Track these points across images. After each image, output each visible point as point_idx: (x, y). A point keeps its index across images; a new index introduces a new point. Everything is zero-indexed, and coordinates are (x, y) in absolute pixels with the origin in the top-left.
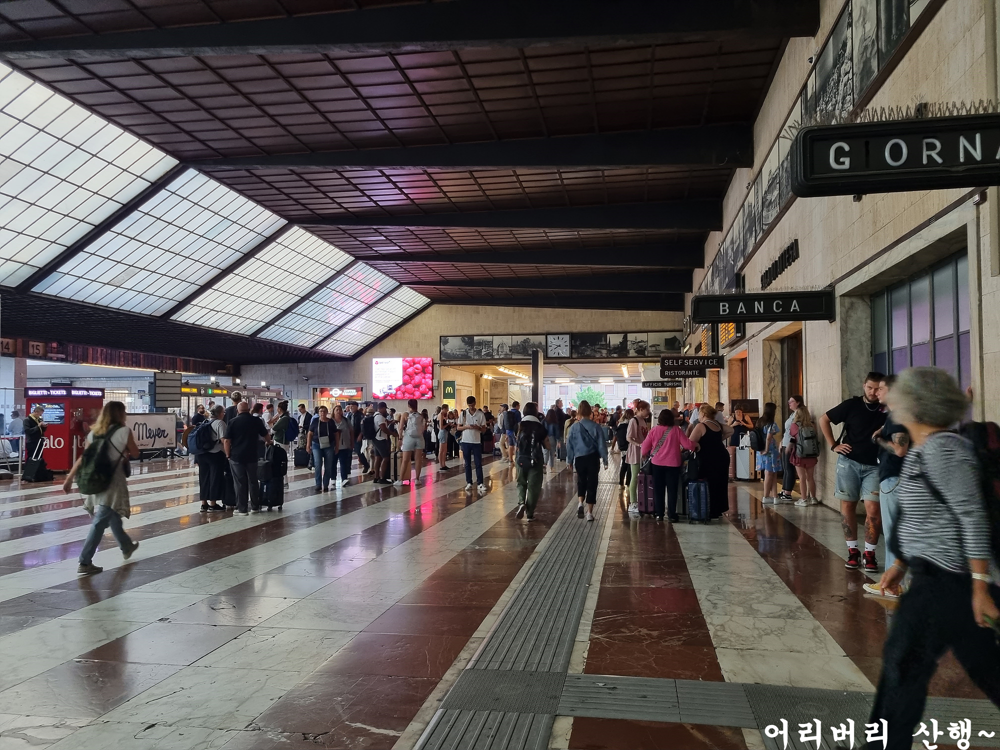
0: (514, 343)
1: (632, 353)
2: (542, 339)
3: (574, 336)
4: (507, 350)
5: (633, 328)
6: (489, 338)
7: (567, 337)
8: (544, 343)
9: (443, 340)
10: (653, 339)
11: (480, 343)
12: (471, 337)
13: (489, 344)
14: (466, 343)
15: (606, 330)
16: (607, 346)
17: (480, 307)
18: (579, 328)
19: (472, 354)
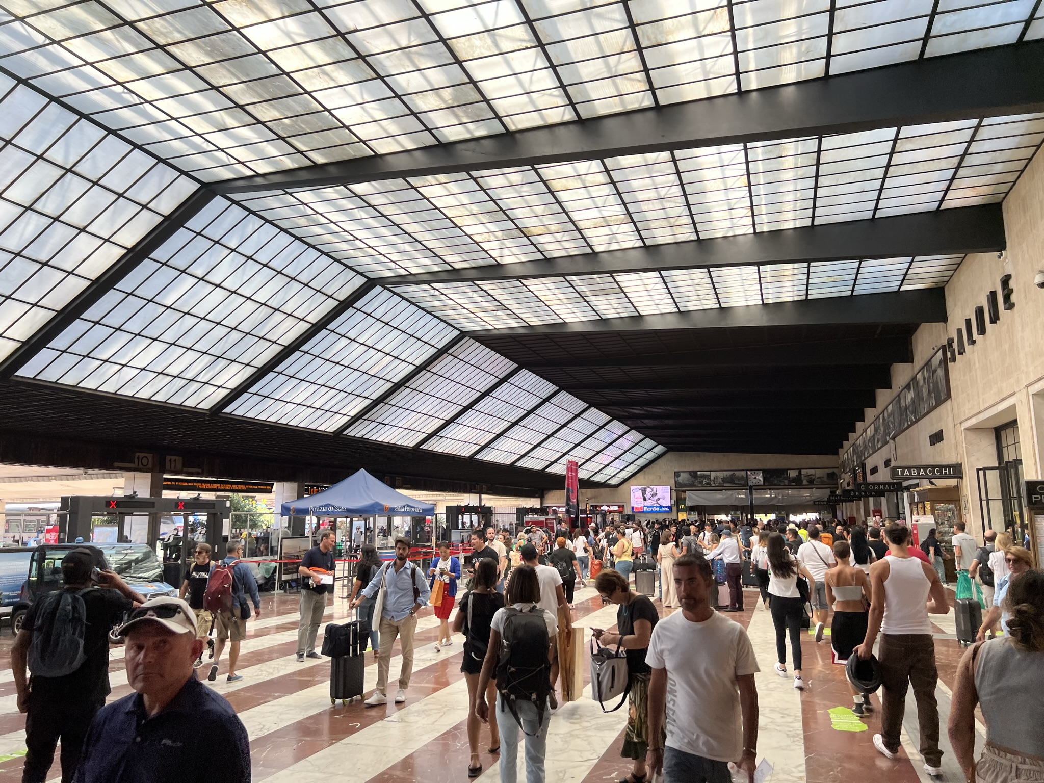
0: (725, 476)
1: (805, 482)
2: (744, 473)
3: (765, 472)
4: (720, 480)
5: (804, 466)
6: (708, 473)
7: (761, 472)
8: (745, 476)
9: (677, 474)
10: (819, 473)
11: (702, 476)
12: (696, 472)
13: (708, 477)
14: (692, 476)
15: (786, 467)
16: (788, 478)
17: (701, 453)
18: (768, 466)
19: (696, 483)
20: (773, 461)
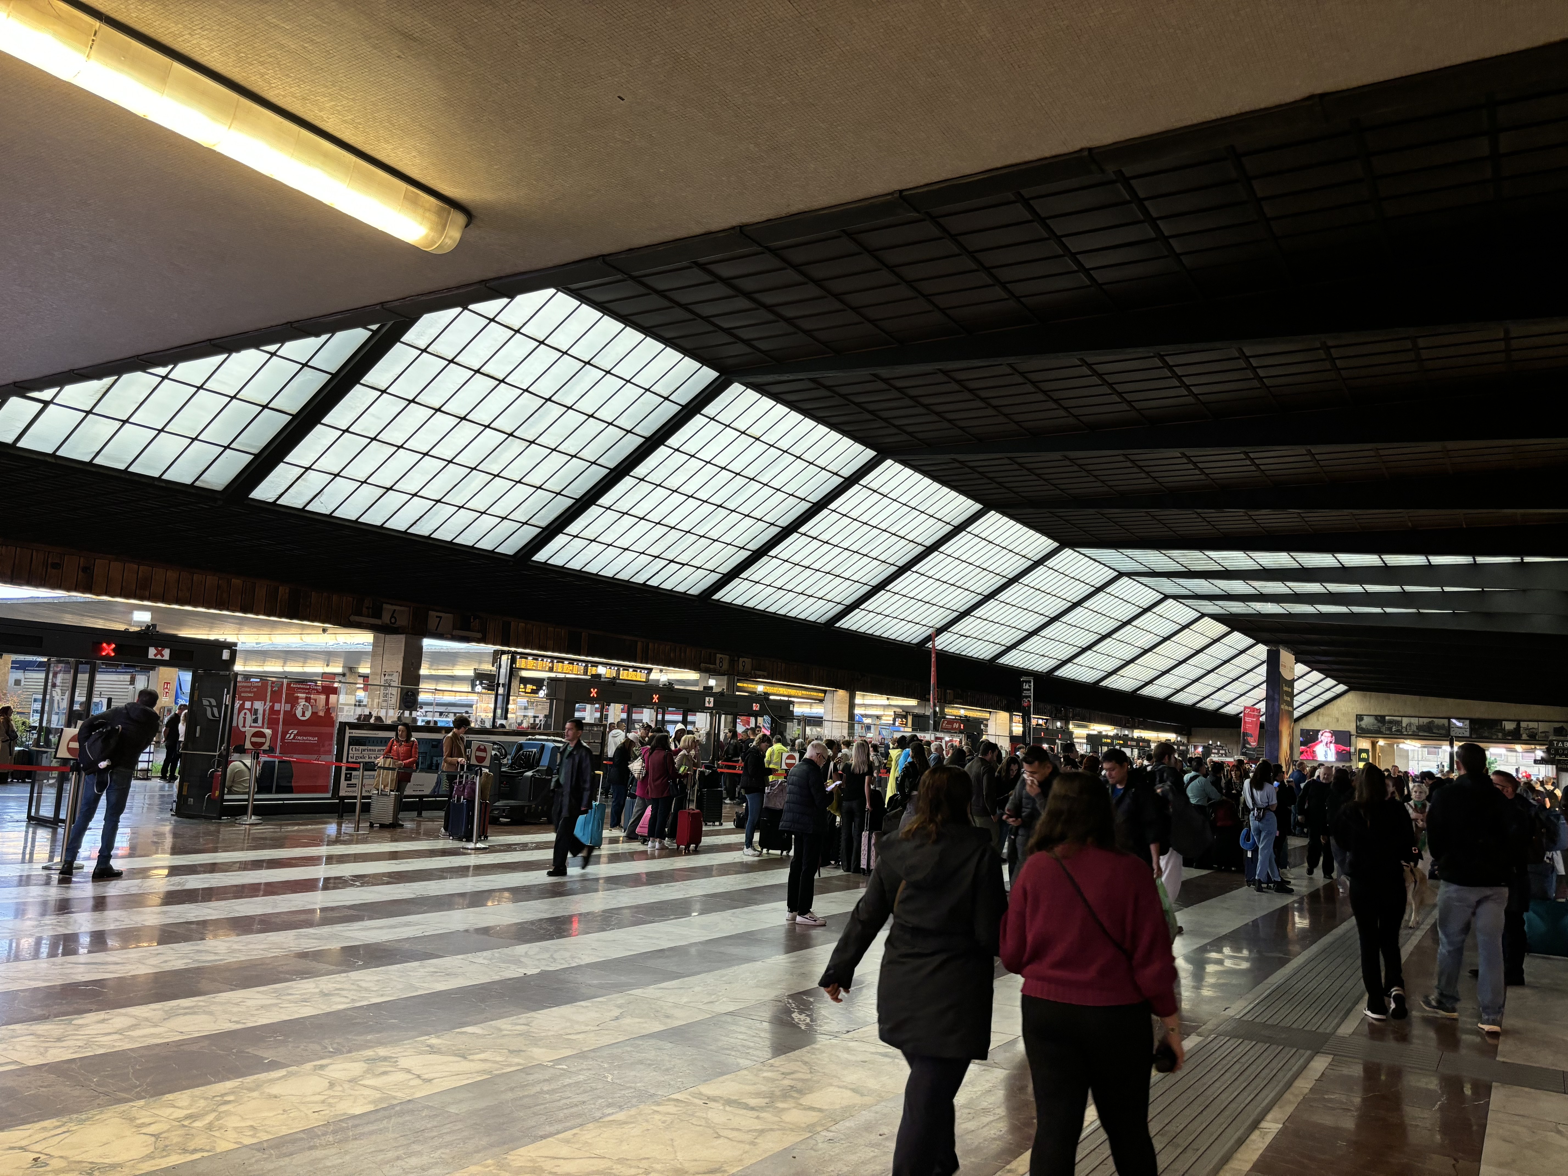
0: (1421, 723)
1: (1524, 737)
2: (1445, 721)
3: (1473, 721)
4: (1414, 728)
5: (1525, 718)
6: (1399, 719)
7: (1467, 722)
8: (1447, 725)
9: (1359, 718)
10: (1542, 727)
11: (1390, 722)
12: (1383, 717)
13: (1399, 723)
14: (1379, 721)
15: (1502, 717)
16: (1503, 730)
17: (1391, 695)
18: (1477, 715)
19: (1383, 729)
20: (1483, 709)
